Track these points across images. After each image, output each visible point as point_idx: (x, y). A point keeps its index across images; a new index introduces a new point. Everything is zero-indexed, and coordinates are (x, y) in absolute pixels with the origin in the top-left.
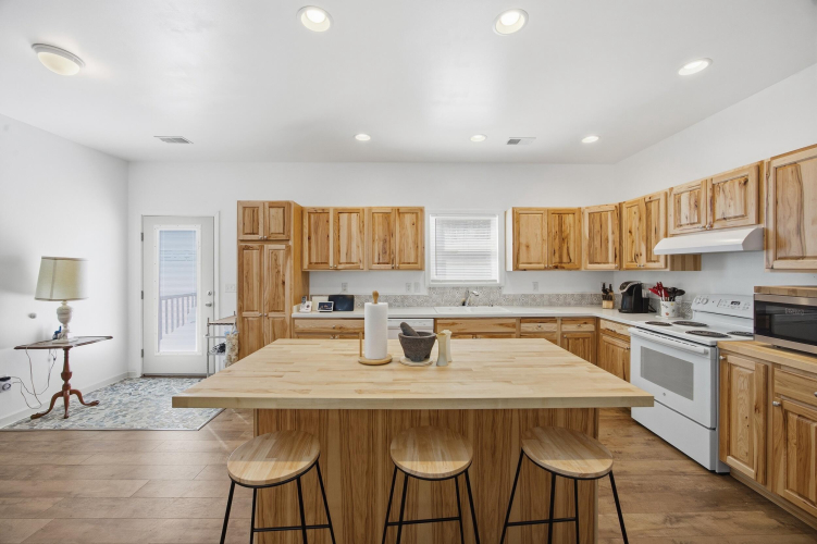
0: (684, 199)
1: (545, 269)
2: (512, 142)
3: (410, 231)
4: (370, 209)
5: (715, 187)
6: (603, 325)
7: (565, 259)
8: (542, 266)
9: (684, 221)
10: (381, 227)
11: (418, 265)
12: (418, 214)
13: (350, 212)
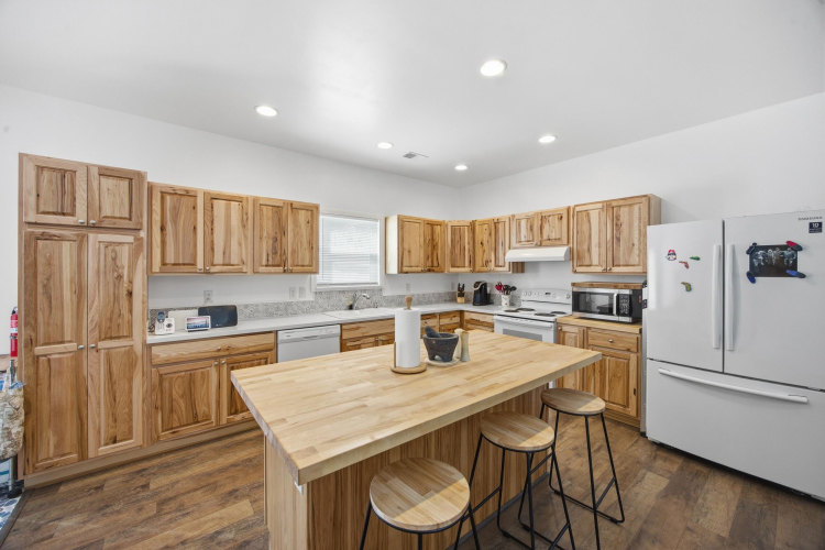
0: (523, 223)
1: (422, 271)
2: (409, 156)
3: (304, 231)
4: (255, 200)
5: (543, 218)
6: (467, 316)
7: (435, 264)
8: (419, 269)
9: (523, 239)
10: (271, 224)
11: (311, 268)
12: (313, 210)
13: (229, 199)
